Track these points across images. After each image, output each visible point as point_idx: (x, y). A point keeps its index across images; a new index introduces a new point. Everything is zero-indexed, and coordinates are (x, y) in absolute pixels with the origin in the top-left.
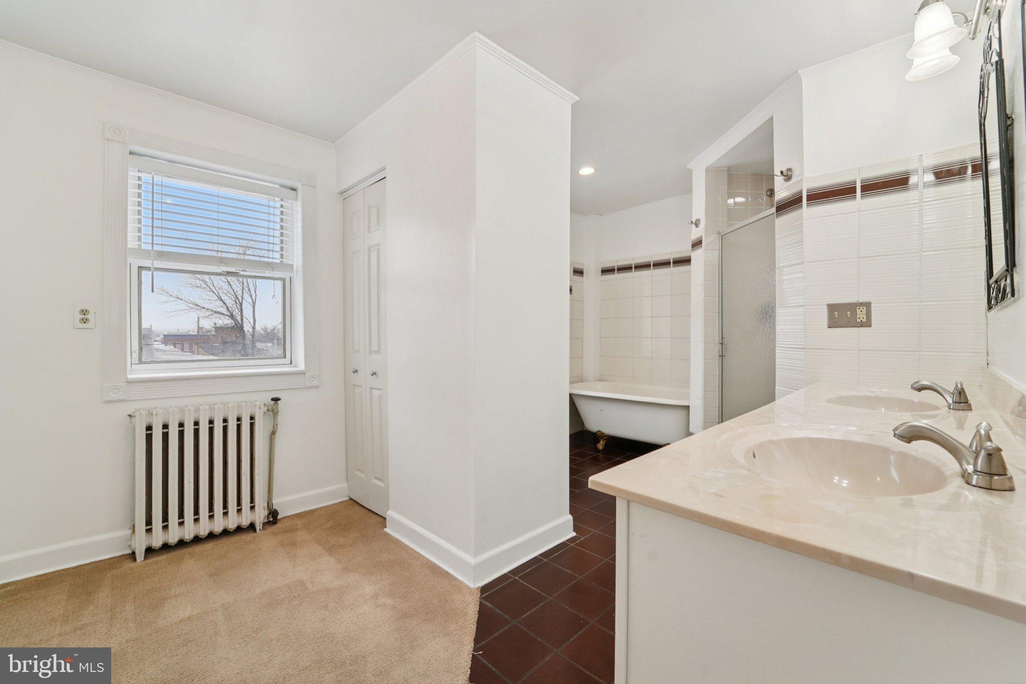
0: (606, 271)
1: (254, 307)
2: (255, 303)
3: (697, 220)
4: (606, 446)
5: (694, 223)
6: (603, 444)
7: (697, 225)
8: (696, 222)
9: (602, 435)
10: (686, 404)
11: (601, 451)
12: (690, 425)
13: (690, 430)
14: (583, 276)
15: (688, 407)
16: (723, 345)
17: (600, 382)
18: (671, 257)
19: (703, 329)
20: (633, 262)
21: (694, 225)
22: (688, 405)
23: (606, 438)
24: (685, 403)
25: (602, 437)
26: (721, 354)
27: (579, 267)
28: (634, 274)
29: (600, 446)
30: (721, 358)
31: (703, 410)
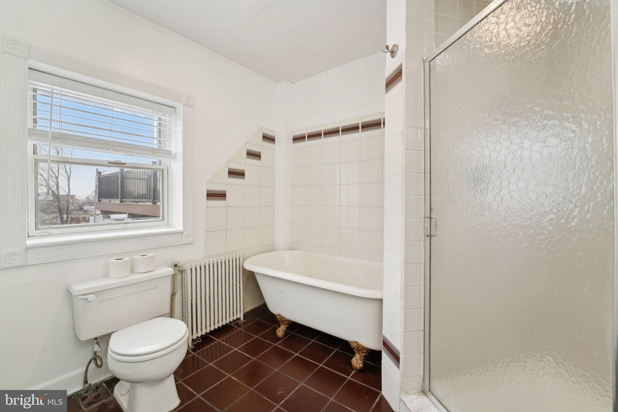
0: (296, 139)
1: (69, 180)
2: (70, 177)
3: (394, 46)
4: (286, 333)
5: (390, 49)
6: (283, 329)
7: (393, 53)
8: (392, 49)
9: (283, 320)
10: (378, 296)
11: (282, 339)
12: (383, 325)
13: (383, 332)
14: (274, 143)
15: (381, 300)
16: (432, 219)
17: (291, 251)
18: (359, 121)
19: (404, 197)
20: (322, 128)
21: (389, 54)
22: (381, 298)
23: (286, 322)
24: (376, 295)
25: (282, 322)
26: (429, 233)
27: (270, 133)
28: (324, 140)
29: (280, 331)
30: (429, 238)
31: (403, 314)
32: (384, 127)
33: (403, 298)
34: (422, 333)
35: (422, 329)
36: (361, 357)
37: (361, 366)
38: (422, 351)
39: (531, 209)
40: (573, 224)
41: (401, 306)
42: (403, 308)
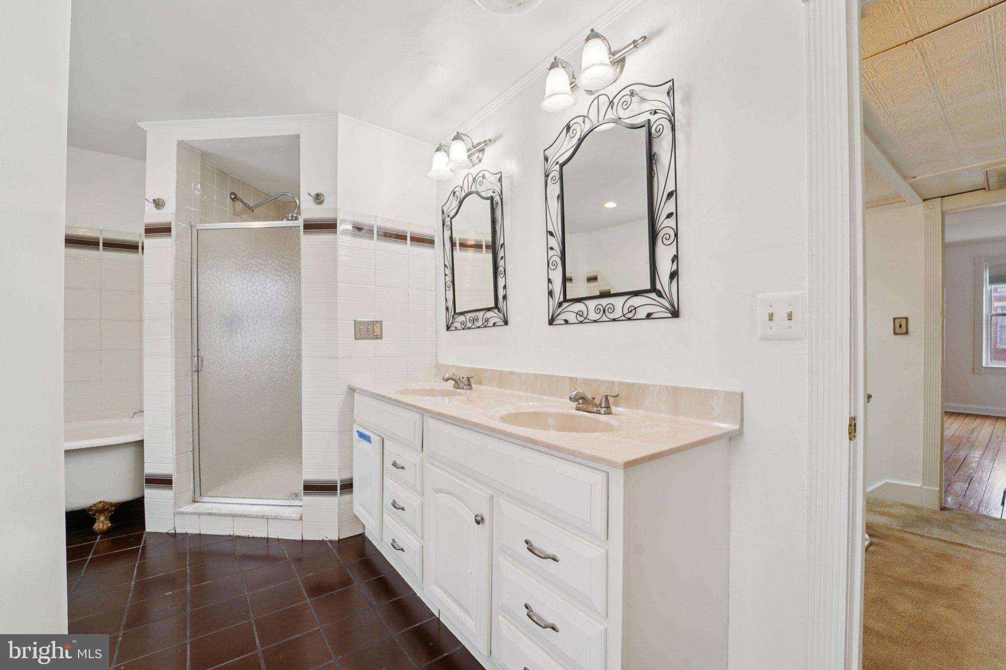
16: (199, 357)
26: (196, 369)
30: (196, 373)
31: (174, 440)
32: (143, 253)
33: (174, 427)
34: (191, 453)
35: (191, 449)
36: (106, 519)
37: (110, 525)
38: (192, 468)
39: (271, 347)
40: (288, 353)
41: (173, 434)
42: (174, 435)
